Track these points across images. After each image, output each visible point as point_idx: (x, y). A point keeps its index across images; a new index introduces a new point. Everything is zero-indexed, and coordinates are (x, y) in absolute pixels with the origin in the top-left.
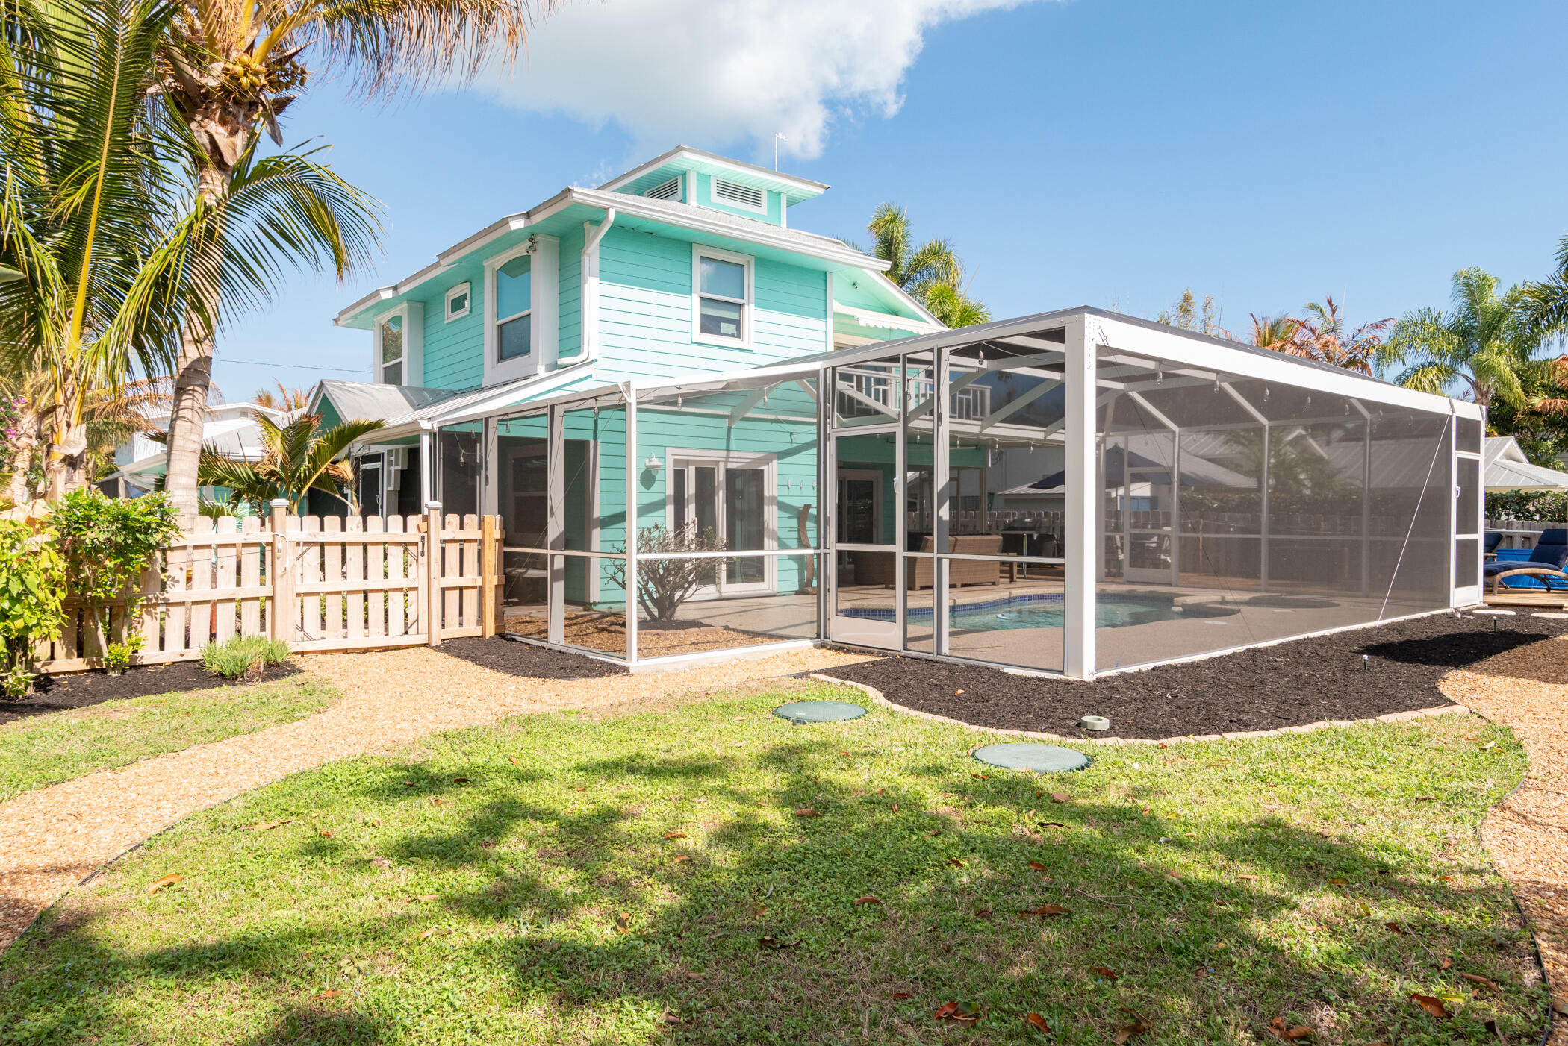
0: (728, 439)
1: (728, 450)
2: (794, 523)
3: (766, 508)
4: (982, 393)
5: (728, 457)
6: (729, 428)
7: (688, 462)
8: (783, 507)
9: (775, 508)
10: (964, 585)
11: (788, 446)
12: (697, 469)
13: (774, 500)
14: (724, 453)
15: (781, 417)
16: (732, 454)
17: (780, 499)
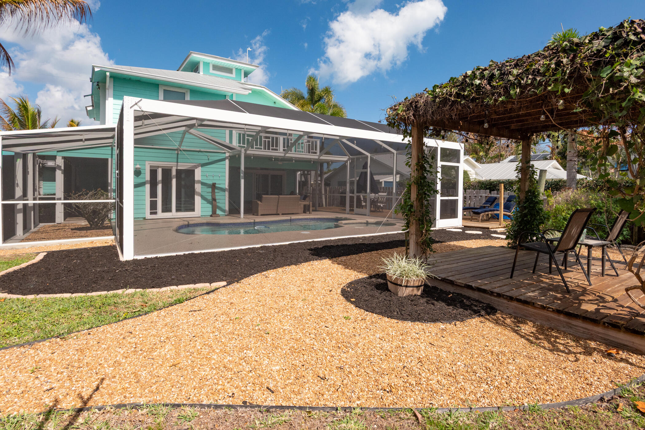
0: (177, 158)
1: (177, 162)
2: (210, 190)
3: (196, 185)
4: (316, 142)
5: (177, 165)
6: (178, 154)
7: (158, 167)
8: (203, 184)
9: (200, 185)
10: (283, 214)
11: (207, 161)
12: (162, 170)
13: (199, 182)
14: (176, 164)
15: (202, 150)
16: (179, 164)
17: (202, 181)
